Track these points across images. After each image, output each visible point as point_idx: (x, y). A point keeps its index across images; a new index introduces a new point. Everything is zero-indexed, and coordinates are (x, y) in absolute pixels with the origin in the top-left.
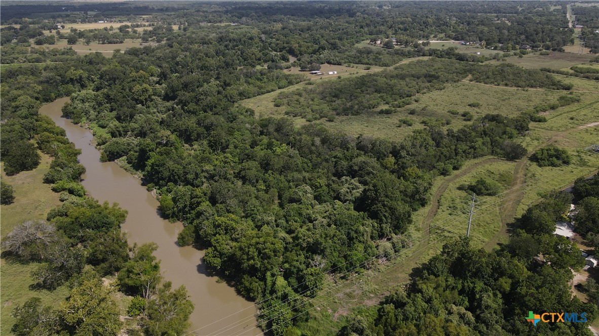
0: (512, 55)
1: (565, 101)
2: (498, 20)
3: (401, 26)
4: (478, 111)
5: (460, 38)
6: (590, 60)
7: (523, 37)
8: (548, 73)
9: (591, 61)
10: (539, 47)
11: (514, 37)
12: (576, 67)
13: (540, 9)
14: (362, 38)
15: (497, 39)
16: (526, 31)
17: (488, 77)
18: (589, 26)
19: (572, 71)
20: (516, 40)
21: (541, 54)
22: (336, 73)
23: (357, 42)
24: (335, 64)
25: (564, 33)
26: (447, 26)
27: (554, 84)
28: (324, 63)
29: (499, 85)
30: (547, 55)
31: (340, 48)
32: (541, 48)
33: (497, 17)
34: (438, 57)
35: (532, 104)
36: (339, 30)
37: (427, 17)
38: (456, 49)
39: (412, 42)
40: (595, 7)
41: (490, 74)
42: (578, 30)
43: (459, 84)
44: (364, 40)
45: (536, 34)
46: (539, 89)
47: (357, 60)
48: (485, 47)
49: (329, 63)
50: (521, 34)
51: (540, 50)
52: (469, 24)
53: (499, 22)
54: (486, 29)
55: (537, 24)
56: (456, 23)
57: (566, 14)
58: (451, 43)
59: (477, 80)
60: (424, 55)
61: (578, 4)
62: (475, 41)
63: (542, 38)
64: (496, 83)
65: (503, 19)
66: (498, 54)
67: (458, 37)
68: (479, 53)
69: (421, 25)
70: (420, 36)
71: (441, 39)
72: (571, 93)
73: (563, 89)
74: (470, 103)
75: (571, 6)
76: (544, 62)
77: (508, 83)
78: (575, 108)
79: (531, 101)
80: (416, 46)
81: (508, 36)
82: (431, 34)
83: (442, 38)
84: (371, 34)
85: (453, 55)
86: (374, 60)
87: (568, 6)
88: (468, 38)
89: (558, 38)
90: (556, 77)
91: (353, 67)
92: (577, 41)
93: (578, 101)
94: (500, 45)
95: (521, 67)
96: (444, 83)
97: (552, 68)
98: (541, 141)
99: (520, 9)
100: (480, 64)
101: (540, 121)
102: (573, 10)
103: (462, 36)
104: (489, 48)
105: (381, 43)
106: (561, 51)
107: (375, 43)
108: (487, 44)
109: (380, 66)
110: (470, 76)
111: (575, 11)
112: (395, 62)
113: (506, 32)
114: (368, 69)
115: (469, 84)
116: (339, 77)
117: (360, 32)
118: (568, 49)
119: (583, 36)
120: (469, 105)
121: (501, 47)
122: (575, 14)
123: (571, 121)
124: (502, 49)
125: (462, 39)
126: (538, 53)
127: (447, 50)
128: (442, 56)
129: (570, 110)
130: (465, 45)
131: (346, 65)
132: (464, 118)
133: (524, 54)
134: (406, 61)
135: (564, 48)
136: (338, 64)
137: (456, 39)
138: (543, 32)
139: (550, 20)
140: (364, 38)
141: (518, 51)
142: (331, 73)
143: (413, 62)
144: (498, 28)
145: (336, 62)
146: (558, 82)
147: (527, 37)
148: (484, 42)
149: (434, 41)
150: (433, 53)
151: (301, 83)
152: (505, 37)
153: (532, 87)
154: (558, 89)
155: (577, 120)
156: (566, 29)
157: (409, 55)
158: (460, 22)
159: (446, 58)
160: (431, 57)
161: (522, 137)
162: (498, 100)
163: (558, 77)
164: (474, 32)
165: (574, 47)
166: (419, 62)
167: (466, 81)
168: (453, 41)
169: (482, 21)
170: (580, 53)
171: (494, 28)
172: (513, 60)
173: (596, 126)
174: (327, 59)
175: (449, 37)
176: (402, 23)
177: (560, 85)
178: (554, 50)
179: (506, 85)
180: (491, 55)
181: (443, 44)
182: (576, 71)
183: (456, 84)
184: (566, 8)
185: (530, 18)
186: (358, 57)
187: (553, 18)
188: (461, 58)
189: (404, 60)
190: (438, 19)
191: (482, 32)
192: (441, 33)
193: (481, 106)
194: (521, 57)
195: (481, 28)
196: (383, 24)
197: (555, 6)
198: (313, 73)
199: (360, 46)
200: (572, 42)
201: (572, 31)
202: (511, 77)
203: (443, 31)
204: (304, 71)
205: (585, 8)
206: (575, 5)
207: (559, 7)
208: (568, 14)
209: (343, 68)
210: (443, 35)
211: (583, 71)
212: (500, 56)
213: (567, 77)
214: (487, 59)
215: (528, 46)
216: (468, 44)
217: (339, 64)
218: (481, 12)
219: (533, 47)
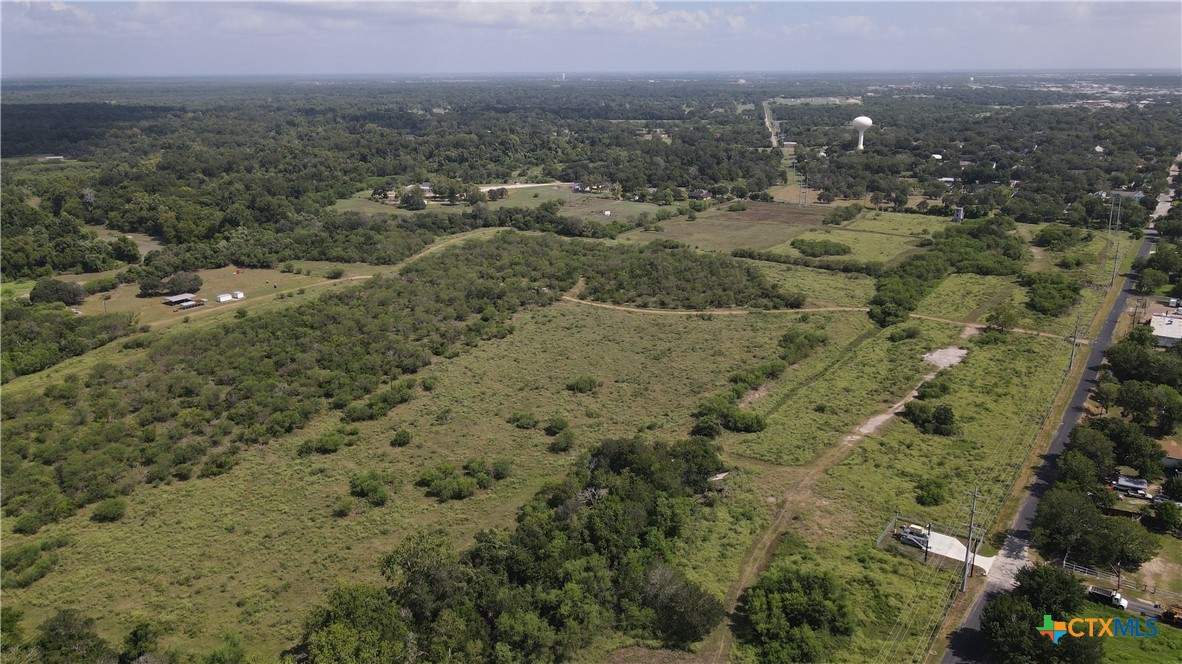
0: (675, 215)
1: (796, 346)
2: (649, 133)
3: (454, 153)
4: (594, 407)
5: (572, 175)
6: (823, 218)
7: (693, 170)
8: (749, 261)
9: (825, 223)
10: (726, 192)
11: (677, 173)
12: (802, 241)
13: (720, 110)
14: (359, 185)
15: (643, 177)
16: (698, 157)
17: (620, 286)
18: (806, 141)
19: (795, 253)
20: (682, 177)
21: (731, 209)
22: (241, 295)
23: (342, 196)
24: (254, 267)
25: (766, 158)
26: (550, 149)
27: (766, 296)
28: (226, 265)
29: (645, 306)
30: (743, 210)
31: (286, 217)
32: (729, 194)
33: (647, 126)
34: (520, 229)
35: (724, 364)
36: (305, 167)
37: (512, 131)
38: (562, 203)
39: (466, 191)
40: (807, 104)
41: (625, 276)
42: (789, 149)
43: (552, 310)
44: (362, 190)
45: (718, 163)
46: (737, 312)
47: (315, 253)
48: (622, 196)
49: (239, 264)
50: (690, 163)
51: (729, 199)
52: (593, 143)
53: (649, 137)
54: (624, 154)
55: (718, 140)
56: (569, 142)
57: (763, 119)
58: (556, 189)
59: (596, 293)
60: (486, 225)
61: (780, 101)
62: (601, 183)
63: (729, 171)
64: (639, 301)
65: (658, 130)
66: (645, 215)
67: (567, 174)
68: (608, 213)
69: (495, 150)
70: (489, 175)
71: (534, 180)
72: (804, 319)
73: (786, 306)
74: (571, 382)
75: (769, 104)
76: (738, 229)
77: (666, 301)
78: (820, 367)
79: (720, 353)
80: (473, 200)
81: (666, 168)
82: (515, 168)
83: (536, 177)
84: (382, 173)
85: (551, 222)
86: (359, 247)
87: (765, 104)
88: (586, 177)
89: (758, 171)
90: (766, 271)
91: (299, 272)
92: (792, 175)
93: (823, 341)
94: (652, 190)
95: (692, 249)
96: (515, 311)
97: (756, 248)
98: (758, 521)
99: (688, 110)
100: (608, 242)
101: (748, 429)
102: (774, 112)
103: (576, 173)
104: (629, 199)
105: (396, 197)
106: (767, 199)
107: (386, 197)
108: (625, 190)
109: (371, 263)
110: (581, 284)
111: (779, 113)
112: (411, 250)
113: (660, 160)
114: (336, 275)
115: (578, 310)
116: (241, 314)
117: (355, 169)
118: (778, 193)
119: (801, 166)
120: (570, 388)
121: (654, 195)
122: (778, 119)
123: (820, 418)
124: (655, 199)
125: (576, 179)
126: (725, 206)
127: (538, 209)
128: (527, 227)
129: (811, 372)
130: (583, 192)
131: (282, 266)
132: (550, 440)
133: (698, 211)
134: (439, 245)
135: (772, 191)
136: (262, 267)
137: (565, 178)
138: (729, 158)
139: (738, 133)
140: (364, 185)
141: (685, 205)
142: (225, 298)
143: (454, 247)
144: (648, 152)
145: (255, 261)
146: (774, 287)
147: (701, 171)
148: (618, 186)
149: (518, 186)
150: (505, 218)
151: (113, 344)
152: (660, 172)
153: (720, 306)
154: (775, 308)
155: (834, 412)
156: (769, 150)
157: (451, 226)
158: (577, 139)
159: (535, 230)
160: (501, 229)
161: (707, 510)
162: (640, 358)
163: (771, 274)
164: (602, 160)
165: (788, 188)
166: (470, 246)
167: (570, 299)
168: (558, 183)
169: (617, 138)
170: (803, 201)
171: (639, 152)
172: (676, 230)
173: (878, 429)
174: (232, 254)
175: (550, 175)
176: (457, 145)
177: (779, 297)
178: (754, 198)
179: (663, 305)
180: (630, 218)
181: (536, 192)
182: (803, 252)
183: (546, 310)
184: (762, 108)
185: (704, 129)
186: (322, 241)
187: (744, 128)
188: (568, 229)
189: (437, 239)
190: (533, 135)
191: (617, 162)
192: (537, 165)
193: (600, 385)
194: (692, 218)
195: (616, 151)
196: (415, 149)
197: (744, 103)
198: (171, 303)
199: (342, 207)
200: (783, 176)
201: (778, 154)
202: (672, 281)
203: (540, 161)
204: (150, 295)
205: (793, 108)
206: (775, 103)
207: (751, 106)
208: (766, 120)
209: (273, 276)
210: (537, 171)
211: (818, 250)
212: (650, 219)
213: (789, 269)
214: (623, 229)
215: (705, 192)
216: (588, 189)
217: (266, 265)
218: (619, 118)
219: (714, 192)
